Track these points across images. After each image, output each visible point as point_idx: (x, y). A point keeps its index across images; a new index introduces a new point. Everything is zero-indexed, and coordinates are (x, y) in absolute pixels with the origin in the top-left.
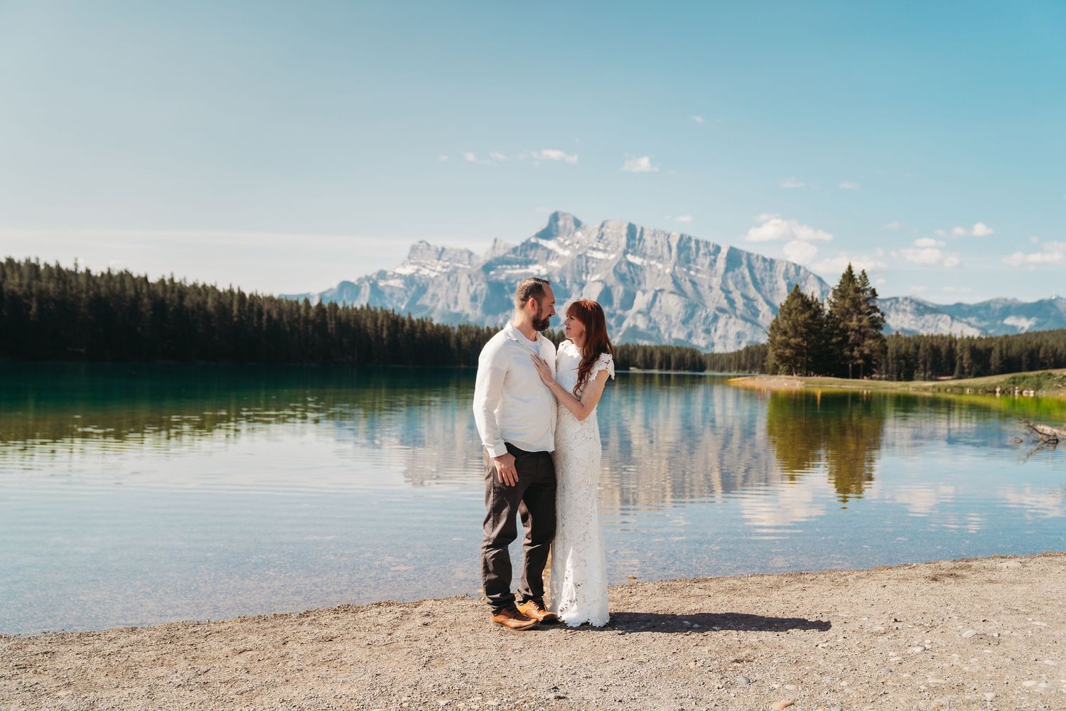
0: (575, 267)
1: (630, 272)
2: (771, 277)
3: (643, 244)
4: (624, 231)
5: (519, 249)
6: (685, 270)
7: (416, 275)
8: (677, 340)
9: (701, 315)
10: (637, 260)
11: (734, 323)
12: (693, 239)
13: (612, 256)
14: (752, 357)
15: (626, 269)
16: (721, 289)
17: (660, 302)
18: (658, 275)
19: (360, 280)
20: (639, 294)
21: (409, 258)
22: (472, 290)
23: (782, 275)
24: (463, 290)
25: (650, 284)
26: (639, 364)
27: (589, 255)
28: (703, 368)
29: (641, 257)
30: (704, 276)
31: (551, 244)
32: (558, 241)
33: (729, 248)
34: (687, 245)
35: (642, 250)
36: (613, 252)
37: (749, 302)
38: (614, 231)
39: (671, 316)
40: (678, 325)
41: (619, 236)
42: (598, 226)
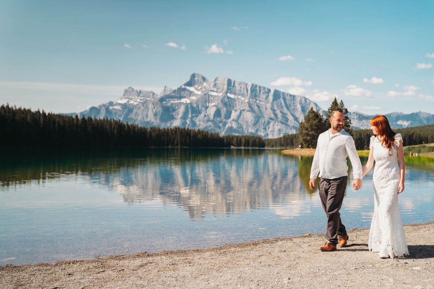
0: (203, 99)
1: (229, 102)
2: (294, 103)
3: (235, 88)
4: (226, 83)
5: (177, 91)
6: (254, 100)
7: (128, 104)
8: (251, 133)
9: (262, 121)
10: (232, 96)
11: (277, 125)
12: (258, 86)
13: (221, 94)
14: (287, 141)
15: (227, 100)
16: (271, 109)
17: (243, 115)
18: (242, 103)
19: (100, 106)
20: (233, 112)
21: (124, 96)
22: (154, 111)
23: (299, 102)
24: (150, 110)
25: (239, 107)
26: (235, 144)
27: (210, 94)
28: (264, 146)
29: (234, 95)
30: (263, 103)
31: (192, 89)
32: (195, 87)
33: (274, 90)
34: (255, 89)
35: (234, 91)
36: (221, 92)
37: (284, 115)
38: (221, 83)
39: (248, 122)
40: (251, 126)
41: (223, 85)
42: (214, 80)
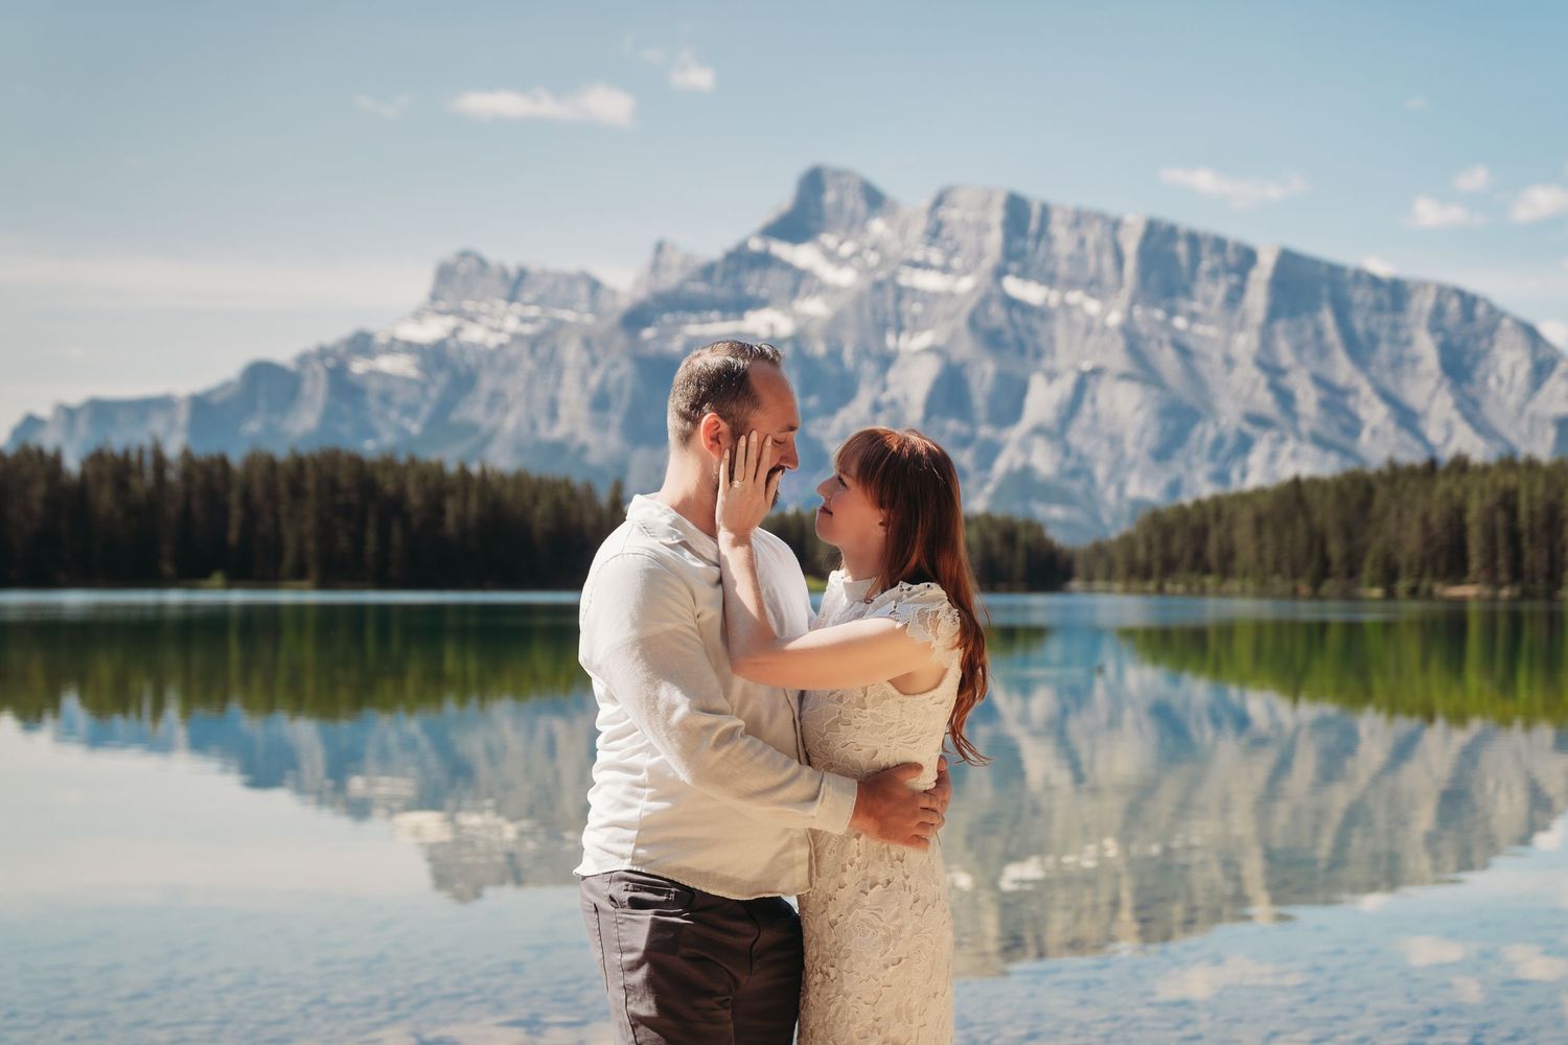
0: (868, 313)
1: (1014, 325)
2: (1395, 327)
3: (1048, 248)
4: (996, 216)
5: (720, 268)
6: (1159, 314)
7: (452, 344)
9: (1204, 434)
10: (1031, 293)
11: (1294, 455)
12: (1182, 231)
13: (966, 284)
15: (1003, 316)
16: (1260, 364)
17: (1094, 401)
18: (1089, 331)
19: (304, 359)
20: (1037, 382)
21: (434, 297)
22: (594, 380)
23: (1424, 321)
24: (570, 379)
25: (1068, 355)
27: (904, 280)
29: (1041, 283)
30: (1212, 331)
31: (803, 256)
32: (822, 247)
33: (1280, 252)
34: (1164, 248)
35: (1045, 261)
36: (966, 272)
37: (1335, 399)
38: (969, 217)
39: (1122, 440)
40: (1142, 463)
41: (983, 228)
42: (925, 202)
